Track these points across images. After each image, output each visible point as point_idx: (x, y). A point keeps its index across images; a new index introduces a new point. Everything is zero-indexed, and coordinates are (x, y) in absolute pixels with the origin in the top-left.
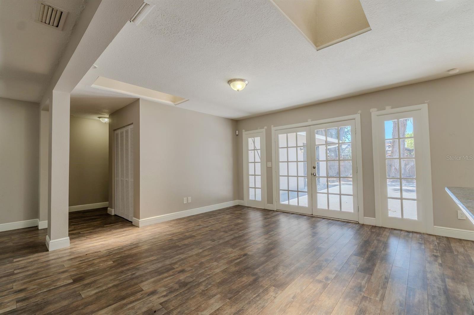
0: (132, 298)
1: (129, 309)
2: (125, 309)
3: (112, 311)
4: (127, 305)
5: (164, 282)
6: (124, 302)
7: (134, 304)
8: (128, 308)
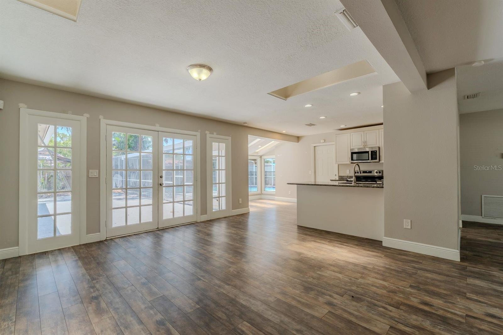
0: (345, 315)
1: (361, 313)
2: (362, 315)
3: (370, 323)
4: (357, 316)
5: (308, 301)
6: (353, 319)
7: (352, 311)
8: (359, 314)
